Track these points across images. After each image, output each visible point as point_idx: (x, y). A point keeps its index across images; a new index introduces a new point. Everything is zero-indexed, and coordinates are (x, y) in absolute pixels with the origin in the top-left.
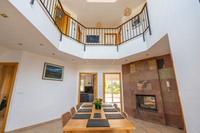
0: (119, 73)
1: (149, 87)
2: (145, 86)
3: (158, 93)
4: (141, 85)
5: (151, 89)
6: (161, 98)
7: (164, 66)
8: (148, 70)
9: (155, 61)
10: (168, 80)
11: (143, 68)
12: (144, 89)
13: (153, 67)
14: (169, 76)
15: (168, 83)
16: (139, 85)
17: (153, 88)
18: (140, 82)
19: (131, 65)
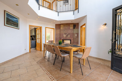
0: (54, 29)
1: (69, 36)
2: (67, 36)
3: (72, 39)
4: (65, 35)
5: (69, 37)
6: (73, 41)
7: (76, 28)
8: (69, 29)
9: (73, 25)
10: (76, 34)
11: (67, 27)
12: (67, 37)
13: (72, 28)
14: (77, 32)
15: (76, 35)
16: (64, 35)
17: (70, 36)
18: (65, 34)
19: (61, 25)
